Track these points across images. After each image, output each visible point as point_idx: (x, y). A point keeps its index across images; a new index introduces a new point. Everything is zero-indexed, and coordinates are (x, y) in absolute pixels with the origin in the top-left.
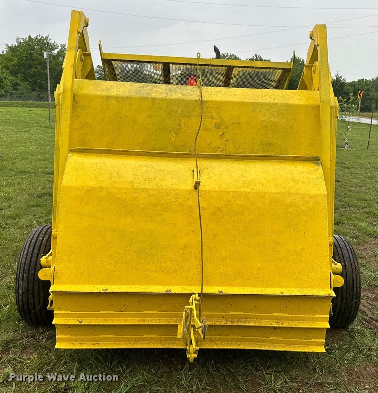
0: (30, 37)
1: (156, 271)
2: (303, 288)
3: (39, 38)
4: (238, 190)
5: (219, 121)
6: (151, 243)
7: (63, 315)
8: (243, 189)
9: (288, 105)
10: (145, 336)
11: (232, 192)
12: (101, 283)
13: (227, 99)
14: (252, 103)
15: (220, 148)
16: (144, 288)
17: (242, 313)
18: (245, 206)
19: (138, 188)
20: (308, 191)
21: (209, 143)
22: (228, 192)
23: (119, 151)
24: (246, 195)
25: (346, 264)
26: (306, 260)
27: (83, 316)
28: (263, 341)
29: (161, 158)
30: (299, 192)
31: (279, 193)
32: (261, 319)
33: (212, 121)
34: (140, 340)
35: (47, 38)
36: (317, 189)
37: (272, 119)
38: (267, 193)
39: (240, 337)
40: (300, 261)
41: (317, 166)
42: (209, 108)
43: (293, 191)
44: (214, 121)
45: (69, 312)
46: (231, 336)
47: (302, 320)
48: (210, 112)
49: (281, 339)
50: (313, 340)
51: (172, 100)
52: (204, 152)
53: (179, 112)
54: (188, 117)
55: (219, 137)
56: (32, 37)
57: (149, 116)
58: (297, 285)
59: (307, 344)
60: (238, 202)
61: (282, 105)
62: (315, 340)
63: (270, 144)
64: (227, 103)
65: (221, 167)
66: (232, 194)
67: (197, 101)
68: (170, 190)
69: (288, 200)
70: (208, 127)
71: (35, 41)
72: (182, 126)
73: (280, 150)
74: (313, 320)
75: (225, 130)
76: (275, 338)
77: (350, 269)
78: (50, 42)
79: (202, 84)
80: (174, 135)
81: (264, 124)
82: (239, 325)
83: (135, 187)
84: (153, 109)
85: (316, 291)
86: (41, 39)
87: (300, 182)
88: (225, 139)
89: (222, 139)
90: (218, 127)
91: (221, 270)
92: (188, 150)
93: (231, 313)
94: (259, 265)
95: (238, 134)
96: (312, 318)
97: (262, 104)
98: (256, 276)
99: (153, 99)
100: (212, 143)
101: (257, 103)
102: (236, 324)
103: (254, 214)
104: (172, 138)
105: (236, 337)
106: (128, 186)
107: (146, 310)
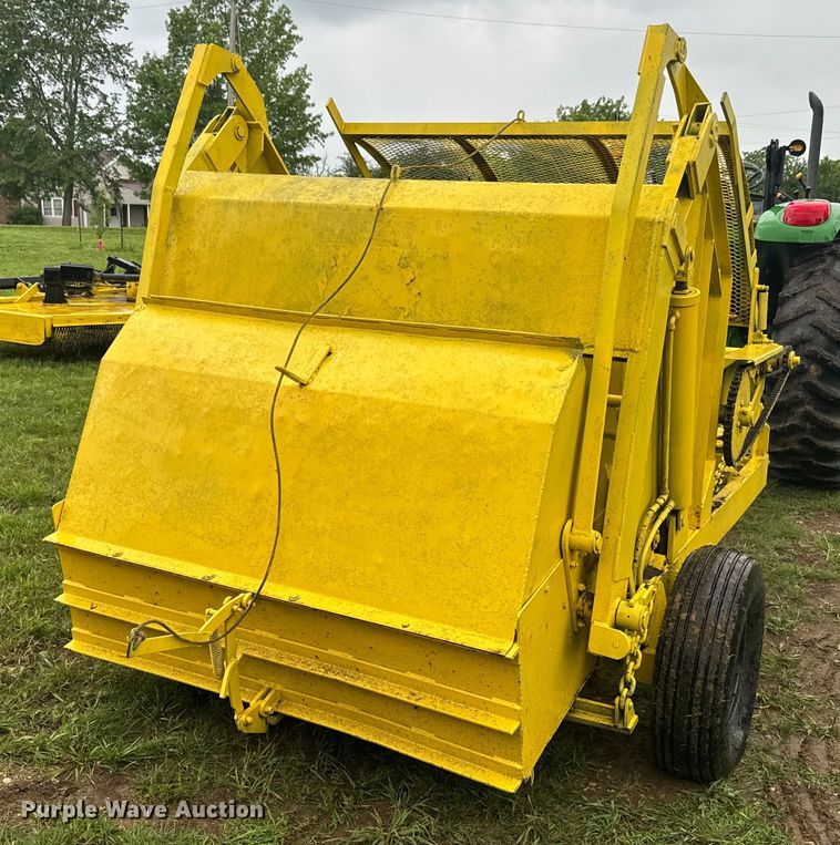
0: (584, 104)
1: (202, 537)
2: (455, 626)
3: (602, 104)
4: (376, 395)
5: (407, 252)
6: (205, 482)
7: (76, 591)
8: (384, 396)
9: (552, 219)
10: (198, 663)
11: (364, 398)
12: (119, 542)
13: (428, 205)
14: (475, 214)
15: (403, 309)
16: (175, 564)
17: (350, 657)
18: (379, 430)
19: (207, 376)
20: (516, 413)
21: (386, 298)
22: (355, 398)
23: (212, 304)
24: (389, 407)
25: (693, 617)
26: (479, 565)
27: (101, 599)
28: (398, 732)
29: (278, 322)
30: (496, 413)
31: (454, 411)
32: (385, 678)
33: (394, 252)
34: (190, 668)
35: (619, 102)
36: (539, 409)
37: (514, 249)
38: (430, 407)
39: (355, 710)
40: (465, 565)
41: (570, 361)
42: (392, 225)
43: (484, 410)
44: (399, 251)
45: (81, 586)
46: (340, 705)
47: (464, 703)
48: (393, 233)
49: (430, 735)
50: (496, 759)
51: (328, 207)
52: (375, 315)
53: (337, 231)
54: (351, 243)
55: (405, 286)
56: (589, 103)
57: (286, 240)
58: (446, 616)
59: (484, 764)
60: (368, 421)
61: (538, 218)
62: (500, 760)
63: (504, 306)
64: (426, 212)
65: (372, 348)
66: (361, 403)
67: (371, 210)
68: (257, 383)
69: (468, 428)
70: (387, 263)
71: (595, 110)
72: (340, 260)
73: (524, 320)
74: (487, 707)
75: (417, 272)
76: (420, 732)
77: (697, 630)
78: (625, 111)
79: (398, 175)
80: (325, 279)
81: (496, 260)
82: (335, 680)
83: (203, 372)
84: (295, 227)
85: (480, 640)
86: (606, 106)
87: (509, 391)
88: (415, 291)
89: (410, 290)
90: (404, 264)
91: (310, 555)
92: (346, 312)
93: (331, 652)
94: (380, 560)
95: (441, 280)
96: (484, 702)
97: (497, 215)
98: (369, 582)
99: (297, 205)
100: (390, 298)
101: (487, 214)
102: (331, 676)
103: (394, 448)
104: (320, 285)
105: (350, 708)
106: (194, 370)
107: (193, 611)
